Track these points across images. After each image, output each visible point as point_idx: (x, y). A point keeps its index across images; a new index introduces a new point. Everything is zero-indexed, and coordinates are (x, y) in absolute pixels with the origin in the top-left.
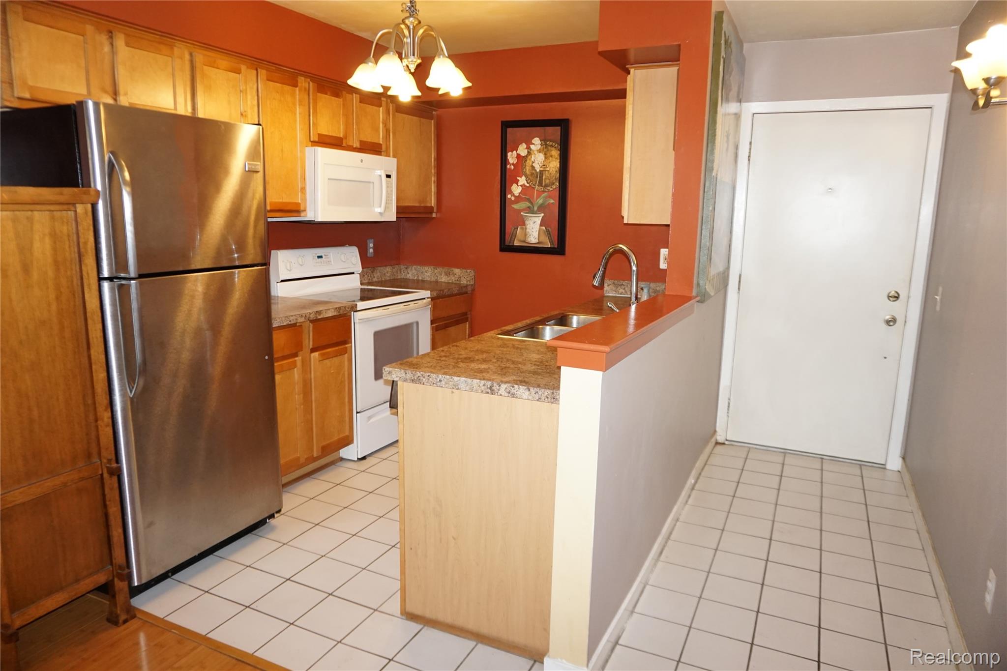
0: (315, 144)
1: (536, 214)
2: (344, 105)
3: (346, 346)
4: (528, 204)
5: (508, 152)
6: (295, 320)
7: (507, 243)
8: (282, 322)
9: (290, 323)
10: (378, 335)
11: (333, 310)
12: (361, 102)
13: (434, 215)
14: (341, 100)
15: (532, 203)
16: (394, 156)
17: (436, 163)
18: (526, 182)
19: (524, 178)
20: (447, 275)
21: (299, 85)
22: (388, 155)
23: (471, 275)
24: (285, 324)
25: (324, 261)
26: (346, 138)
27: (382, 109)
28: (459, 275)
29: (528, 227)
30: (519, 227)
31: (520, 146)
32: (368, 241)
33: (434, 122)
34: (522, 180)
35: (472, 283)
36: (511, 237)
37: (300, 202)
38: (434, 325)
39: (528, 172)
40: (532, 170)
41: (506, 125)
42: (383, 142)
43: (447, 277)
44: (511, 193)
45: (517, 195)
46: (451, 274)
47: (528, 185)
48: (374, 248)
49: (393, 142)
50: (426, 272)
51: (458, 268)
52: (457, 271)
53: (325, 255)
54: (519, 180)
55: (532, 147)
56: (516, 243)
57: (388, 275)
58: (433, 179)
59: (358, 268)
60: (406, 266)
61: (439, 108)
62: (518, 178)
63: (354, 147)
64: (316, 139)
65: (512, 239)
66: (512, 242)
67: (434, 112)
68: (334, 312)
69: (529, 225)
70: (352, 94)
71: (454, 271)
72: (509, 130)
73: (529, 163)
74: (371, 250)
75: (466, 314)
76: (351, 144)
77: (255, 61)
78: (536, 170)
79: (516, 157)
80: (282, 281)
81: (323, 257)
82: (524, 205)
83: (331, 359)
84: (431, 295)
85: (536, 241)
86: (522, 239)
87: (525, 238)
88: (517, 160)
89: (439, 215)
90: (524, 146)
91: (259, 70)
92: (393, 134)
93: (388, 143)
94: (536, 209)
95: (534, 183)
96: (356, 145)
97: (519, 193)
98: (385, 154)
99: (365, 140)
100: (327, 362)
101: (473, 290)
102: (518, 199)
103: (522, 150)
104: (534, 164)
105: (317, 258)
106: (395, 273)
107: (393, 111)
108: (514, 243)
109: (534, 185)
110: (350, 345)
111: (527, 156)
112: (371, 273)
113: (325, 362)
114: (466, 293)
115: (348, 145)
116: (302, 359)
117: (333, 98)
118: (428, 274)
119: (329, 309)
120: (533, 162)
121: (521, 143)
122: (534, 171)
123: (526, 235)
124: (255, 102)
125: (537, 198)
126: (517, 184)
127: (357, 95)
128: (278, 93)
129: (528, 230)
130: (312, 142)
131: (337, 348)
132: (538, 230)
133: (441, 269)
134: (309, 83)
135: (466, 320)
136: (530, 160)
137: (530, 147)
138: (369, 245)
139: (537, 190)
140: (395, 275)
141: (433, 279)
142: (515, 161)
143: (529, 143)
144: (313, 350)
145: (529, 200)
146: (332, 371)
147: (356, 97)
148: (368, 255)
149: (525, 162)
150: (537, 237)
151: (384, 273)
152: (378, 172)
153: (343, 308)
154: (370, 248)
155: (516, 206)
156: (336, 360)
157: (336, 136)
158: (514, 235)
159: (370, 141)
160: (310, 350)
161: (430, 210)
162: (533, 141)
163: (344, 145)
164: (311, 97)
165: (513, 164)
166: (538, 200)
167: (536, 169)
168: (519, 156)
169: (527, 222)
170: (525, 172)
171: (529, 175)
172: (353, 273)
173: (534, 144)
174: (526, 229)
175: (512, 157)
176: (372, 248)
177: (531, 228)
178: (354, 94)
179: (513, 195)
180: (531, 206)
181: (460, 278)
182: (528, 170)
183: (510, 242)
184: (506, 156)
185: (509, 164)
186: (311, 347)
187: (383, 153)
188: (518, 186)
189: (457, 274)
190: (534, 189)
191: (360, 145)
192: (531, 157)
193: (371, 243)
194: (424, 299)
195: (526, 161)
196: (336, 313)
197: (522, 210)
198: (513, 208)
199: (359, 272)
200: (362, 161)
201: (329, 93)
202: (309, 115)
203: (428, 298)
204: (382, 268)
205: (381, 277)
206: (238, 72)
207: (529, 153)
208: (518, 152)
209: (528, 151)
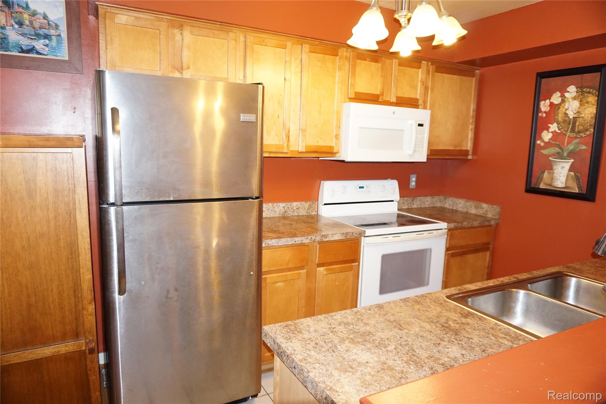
0: (352, 100)
1: (565, 159)
2: (382, 69)
3: (353, 264)
4: (557, 150)
5: (541, 101)
6: (300, 241)
7: (533, 186)
8: (287, 242)
9: (295, 243)
10: (385, 258)
11: (340, 235)
12: (399, 65)
13: (470, 157)
14: (379, 65)
15: (561, 149)
16: (429, 110)
17: (475, 113)
18: (557, 128)
19: (555, 125)
20: (476, 208)
21: (340, 54)
22: (425, 108)
23: (496, 211)
24: (290, 244)
25: (364, 191)
26: (383, 95)
27: (421, 71)
28: (486, 210)
29: (555, 171)
30: (546, 172)
31: (554, 95)
32: (411, 176)
33: (476, 80)
34: (554, 127)
35: (497, 217)
36: (538, 180)
37: (334, 145)
38: (450, 252)
39: (560, 119)
40: (565, 117)
41: (543, 75)
42: (420, 97)
43: (476, 210)
44: (541, 139)
45: (547, 141)
46: (479, 207)
47: (559, 132)
48: (417, 182)
49: (430, 97)
50: (460, 204)
51: (486, 202)
52: (485, 206)
53: (366, 186)
54: (550, 127)
55: (567, 95)
56: (542, 186)
57: (428, 203)
58: (471, 127)
59: (396, 196)
60: (444, 197)
61: (482, 67)
62: (549, 125)
63: (391, 101)
64: (353, 96)
65: (538, 182)
66: (538, 184)
67: (477, 71)
68: (341, 236)
69: (556, 170)
70: (392, 60)
71: (483, 206)
72: (544, 81)
73: (562, 110)
74: (413, 184)
75: (488, 244)
76: (388, 99)
77: (300, 38)
78: (569, 117)
79: (549, 106)
80: (325, 204)
81: (365, 187)
82: (553, 151)
83: (336, 274)
84: (448, 227)
85: (564, 185)
86: (548, 182)
87: (552, 182)
88: (550, 108)
89: (475, 157)
90: (558, 94)
91: (303, 44)
92: (431, 91)
93: (426, 98)
94: (565, 154)
95: (566, 129)
96: (394, 100)
97: (550, 139)
98: (423, 107)
99: (402, 96)
100: (333, 276)
101: (497, 225)
102: (548, 145)
103: (556, 99)
104: (567, 112)
105: (359, 188)
106: (434, 202)
107: (432, 71)
108: (539, 186)
109: (566, 132)
110: (357, 264)
111: (560, 104)
112: (411, 201)
113: (330, 275)
114: (490, 226)
115: (384, 100)
116: (307, 272)
117: (373, 63)
118: (461, 206)
119: (336, 234)
120: (567, 109)
121: (555, 92)
122: (566, 118)
123: (552, 179)
124: (299, 70)
125: (568, 144)
126: (548, 130)
127: (396, 60)
128: (320, 61)
129: (555, 175)
130: (349, 98)
131: (343, 265)
132: (566, 175)
133: (472, 203)
134: (350, 52)
135: (487, 249)
136: (563, 107)
137: (564, 95)
138: (412, 179)
139: (568, 136)
140: (434, 204)
141: (465, 210)
142: (547, 109)
143: (563, 91)
144: (319, 265)
145: (558, 146)
146: (337, 284)
147: (395, 62)
148: (410, 187)
149: (558, 110)
150: (564, 181)
151: (423, 201)
152: (410, 122)
153: (351, 234)
154: (413, 181)
155: (545, 152)
156: (342, 275)
157: (373, 93)
158: (540, 179)
159: (407, 96)
160: (316, 265)
161: (466, 152)
162: (568, 89)
163: (380, 100)
164: (351, 63)
165: (545, 112)
166: (568, 146)
167: (569, 115)
168: (552, 105)
169: (554, 167)
170: (557, 119)
171: (561, 122)
172: (393, 201)
173: (569, 92)
174: (553, 173)
175: (544, 106)
176: (414, 181)
177: (558, 173)
178: (394, 60)
179: (543, 141)
180: (561, 152)
181: (487, 212)
182: (560, 117)
183: (536, 185)
184: (538, 105)
185: (540, 113)
186: (317, 262)
187: (420, 106)
188: (549, 132)
189: (485, 208)
190: (566, 135)
191: (397, 100)
192: (565, 105)
193: (414, 177)
194: (441, 229)
195: (559, 108)
196: (343, 238)
197: (550, 156)
198: (542, 153)
199: (397, 201)
200: (394, 113)
201: (368, 59)
202: (349, 78)
203: (445, 229)
204: (422, 198)
205: (420, 204)
206: (285, 47)
207: (563, 101)
208: (551, 101)
209: (562, 99)
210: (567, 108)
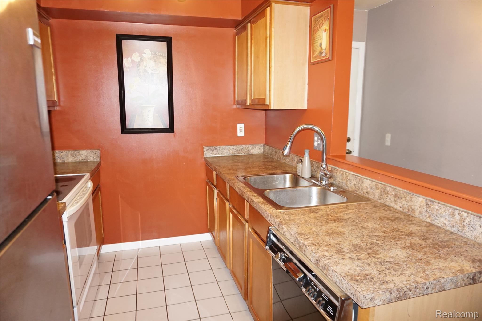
5: (124, 59)
13: (56, 108)
18: (140, 80)
19: (138, 78)
23: (97, 154)
28: (86, 155)
30: (137, 115)
33: (50, 29)
35: (99, 160)
40: (145, 72)
41: (121, 37)
46: (77, 155)
47: (142, 83)
51: (84, 149)
52: (83, 152)
61: (52, 17)
65: (133, 124)
67: (49, 20)
69: (145, 113)
71: (80, 152)
72: (123, 41)
73: (142, 67)
84: (90, 176)
85: (152, 124)
89: (60, 108)
90: (137, 54)
95: (147, 82)
103: (136, 57)
104: (146, 68)
108: (133, 127)
111: (140, 62)
121: (135, 52)
129: (144, 117)
132: (152, 116)
137: (142, 55)
142: (130, 65)
143: (141, 52)
150: (152, 121)
158: (133, 121)
165: (128, 67)
167: (148, 71)
168: (133, 62)
169: (143, 111)
171: (142, 76)
173: (145, 53)
175: (127, 62)
177: (147, 115)
182: (141, 72)
185: (125, 67)
190: (147, 86)
192: (144, 63)
195: (140, 65)
207: (142, 60)
208: (132, 58)
209: (141, 58)
210: (145, 66)
